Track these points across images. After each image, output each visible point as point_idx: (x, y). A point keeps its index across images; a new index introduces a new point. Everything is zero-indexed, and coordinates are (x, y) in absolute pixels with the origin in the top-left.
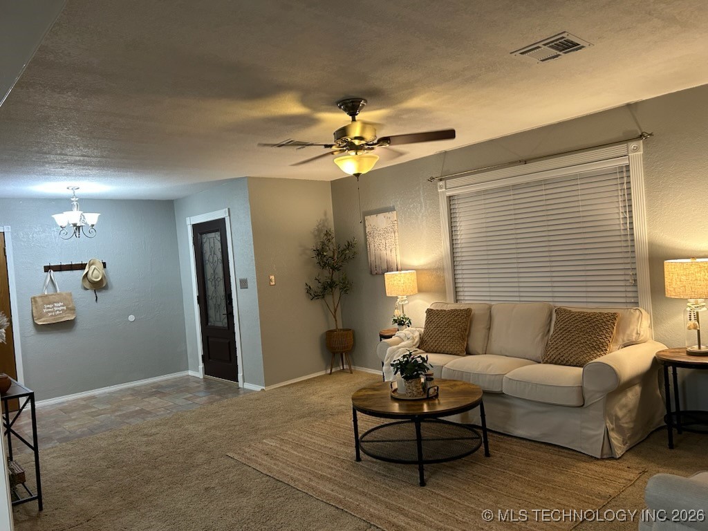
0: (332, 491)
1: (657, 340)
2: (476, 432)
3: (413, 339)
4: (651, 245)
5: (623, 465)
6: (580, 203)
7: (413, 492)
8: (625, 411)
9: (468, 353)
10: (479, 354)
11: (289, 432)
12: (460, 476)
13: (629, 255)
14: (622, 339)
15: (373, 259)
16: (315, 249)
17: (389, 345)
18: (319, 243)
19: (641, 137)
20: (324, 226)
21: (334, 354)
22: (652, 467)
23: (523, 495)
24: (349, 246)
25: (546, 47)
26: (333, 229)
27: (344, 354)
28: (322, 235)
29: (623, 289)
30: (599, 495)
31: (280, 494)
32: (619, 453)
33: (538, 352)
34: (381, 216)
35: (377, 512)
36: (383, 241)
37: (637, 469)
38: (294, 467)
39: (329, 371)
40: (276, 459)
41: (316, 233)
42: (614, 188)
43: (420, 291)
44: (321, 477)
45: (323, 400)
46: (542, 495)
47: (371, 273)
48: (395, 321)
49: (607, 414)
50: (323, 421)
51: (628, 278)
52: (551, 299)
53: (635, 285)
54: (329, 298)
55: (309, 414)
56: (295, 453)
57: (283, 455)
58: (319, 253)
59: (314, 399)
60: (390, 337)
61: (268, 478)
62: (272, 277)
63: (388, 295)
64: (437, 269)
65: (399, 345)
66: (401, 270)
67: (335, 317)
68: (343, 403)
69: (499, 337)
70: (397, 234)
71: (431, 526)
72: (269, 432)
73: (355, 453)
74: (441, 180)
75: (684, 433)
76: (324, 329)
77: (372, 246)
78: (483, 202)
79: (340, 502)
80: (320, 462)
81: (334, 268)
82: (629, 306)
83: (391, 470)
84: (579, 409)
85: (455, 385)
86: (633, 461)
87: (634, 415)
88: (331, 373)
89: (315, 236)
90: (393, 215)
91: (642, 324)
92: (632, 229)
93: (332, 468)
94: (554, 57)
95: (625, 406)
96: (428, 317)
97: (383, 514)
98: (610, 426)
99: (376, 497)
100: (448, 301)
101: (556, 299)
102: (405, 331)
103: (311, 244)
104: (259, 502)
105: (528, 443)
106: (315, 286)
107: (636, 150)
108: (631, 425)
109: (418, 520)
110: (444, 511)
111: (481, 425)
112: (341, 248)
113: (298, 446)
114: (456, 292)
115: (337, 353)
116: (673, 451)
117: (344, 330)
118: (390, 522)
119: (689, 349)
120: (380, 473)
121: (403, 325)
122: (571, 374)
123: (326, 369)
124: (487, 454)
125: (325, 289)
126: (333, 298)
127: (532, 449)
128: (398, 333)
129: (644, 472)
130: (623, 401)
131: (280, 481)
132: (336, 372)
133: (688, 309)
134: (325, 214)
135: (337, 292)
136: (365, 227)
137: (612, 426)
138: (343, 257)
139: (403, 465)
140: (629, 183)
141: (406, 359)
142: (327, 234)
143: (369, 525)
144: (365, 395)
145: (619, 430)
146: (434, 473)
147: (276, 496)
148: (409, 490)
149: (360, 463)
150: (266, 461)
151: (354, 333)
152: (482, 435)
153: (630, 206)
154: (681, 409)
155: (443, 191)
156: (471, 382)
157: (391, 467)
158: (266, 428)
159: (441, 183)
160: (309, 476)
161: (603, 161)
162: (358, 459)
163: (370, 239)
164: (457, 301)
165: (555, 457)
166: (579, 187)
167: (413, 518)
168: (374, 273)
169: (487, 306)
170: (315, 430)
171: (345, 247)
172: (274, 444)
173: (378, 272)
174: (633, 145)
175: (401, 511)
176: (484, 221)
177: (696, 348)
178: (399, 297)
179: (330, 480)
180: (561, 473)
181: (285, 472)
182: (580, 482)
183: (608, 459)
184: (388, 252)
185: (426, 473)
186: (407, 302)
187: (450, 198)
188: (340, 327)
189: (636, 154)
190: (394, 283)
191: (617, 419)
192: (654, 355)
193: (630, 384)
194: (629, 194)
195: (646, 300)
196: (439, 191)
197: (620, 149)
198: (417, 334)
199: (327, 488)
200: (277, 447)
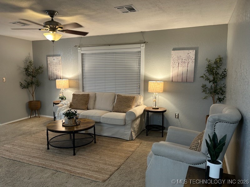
0: (39, 161)
1: (144, 105)
2: (92, 136)
3: (68, 104)
4: (145, 76)
5: (135, 141)
6: (126, 61)
7: (72, 158)
8: (136, 126)
9: (88, 109)
10: (91, 109)
11: (16, 141)
12: (87, 150)
13: (139, 79)
14: (135, 104)
15: (50, 74)
16: (24, 68)
17: (59, 107)
18: (26, 66)
19: (145, 42)
20: (29, 59)
21: (32, 110)
22: (143, 142)
23: (108, 154)
24: (40, 68)
25: (125, 8)
26: (33, 60)
27: (36, 110)
28: (28, 63)
29: (136, 89)
30: (130, 151)
31: (17, 165)
32: (134, 138)
33: (111, 109)
34: (55, 58)
35: (59, 166)
36: (55, 67)
37: (139, 142)
38: (21, 155)
39: (29, 117)
40: (12, 152)
41: (25, 61)
42: (136, 58)
43: (70, 87)
44: (34, 157)
45: (29, 128)
46: (114, 153)
47: (49, 79)
48: (60, 98)
49: (132, 127)
50: (30, 136)
51: (138, 86)
52: (115, 92)
53: (140, 88)
54: (30, 88)
55: (24, 134)
56: (20, 149)
57: (15, 150)
58: (27, 70)
59: (24, 128)
60: (58, 104)
61: (9, 160)
62: (4, 79)
63: (57, 88)
64: (76, 80)
65: (63, 107)
66: (62, 79)
67: (33, 96)
68: (38, 129)
69: (98, 103)
70: (61, 65)
71: (80, 168)
72: (6, 142)
73: (47, 147)
74: (79, 47)
75: (150, 131)
76: (27, 101)
77: (50, 69)
78: (94, 57)
79: (44, 165)
80: (32, 151)
81: (33, 76)
82: (137, 94)
83: (62, 151)
84: (124, 126)
85: (85, 120)
86: (138, 140)
87: (138, 127)
88: (30, 118)
89: (25, 63)
90: (60, 58)
91: (141, 100)
92: (140, 71)
93: (38, 153)
94: (127, 12)
95: (136, 124)
96: (73, 97)
97: (61, 167)
98: (132, 130)
99: (57, 161)
100: (80, 91)
101: (116, 92)
102: (64, 102)
103: (23, 66)
104: (7, 170)
105: (108, 138)
106: (24, 83)
107: (143, 47)
108: (137, 130)
109: (75, 167)
110: (83, 163)
111: (94, 133)
112: (37, 69)
113: (20, 146)
114: (83, 88)
115: (34, 110)
116: (148, 136)
117: (36, 101)
118: (65, 169)
119: (153, 107)
120: (58, 153)
121: (63, 99)
122: (122, 115)
123: (28, 116)
124: (95, 142)
125: (28, 84)
126: (32, 89)
127: (109, 139)
128: (61, 102)
129: (141, 143)
130: (136, 123)
131: (15, 160)
132: (33, 117)
133: (154, 96)
134: (29, 54)
135: (34, 86)
136: (47, 61)
137: (133, 130)
138: (37, 72)
139: (66, 149)
140: (140, 57)
141: (69, 112)
142: (30, 62)
143: (57, 171)
144: (52, 125)
145: (134, 131)
146: (78, 150)
147: (15, 166)
148: (70, 157)
149: (49, 150)
150: (7, 153)
151: (41, 102)
152: (94, 137)
153: (140, 64)
154: (149, 124)
155: (81, 51)
156: (90, 119)
157: (62, 150)
158: (4, 141)
159: (79, 48)
160: (28, 157)
161: (134, 48)
162: (48, 149)
163: (49, 66)
164: (83, 91)
165: (116, 141)
166: (126, 56)
167: (73, 167)
168: (51, 79)
169: (95, 93)
170: (27, 140)
171: (38, 68)
172: (10, 147)
173: (53, 79)
174: (142, 45)
175: (68, 165)
176: (94, 64)
177: (154, 107)
178: (62, 89)
179: (38, 158)
180: (119, 146)
181: (17, 157)
182: (124, 148)
183: (131, 140)
184: (57, 72)
185: (75, 151)
186: (64, 91)
187: (82, 54)
188: (35, 100)
189: (142, 48)
190: (59, 84)
191: (134, 128)
192: (144, 109)
193: (138, 118)
194: (140, 60)
195: (142, 93)
196: (78, 51)
197: (138, 45)
198: (69, 103)
199: (37, 161)
200: (12, 148)
